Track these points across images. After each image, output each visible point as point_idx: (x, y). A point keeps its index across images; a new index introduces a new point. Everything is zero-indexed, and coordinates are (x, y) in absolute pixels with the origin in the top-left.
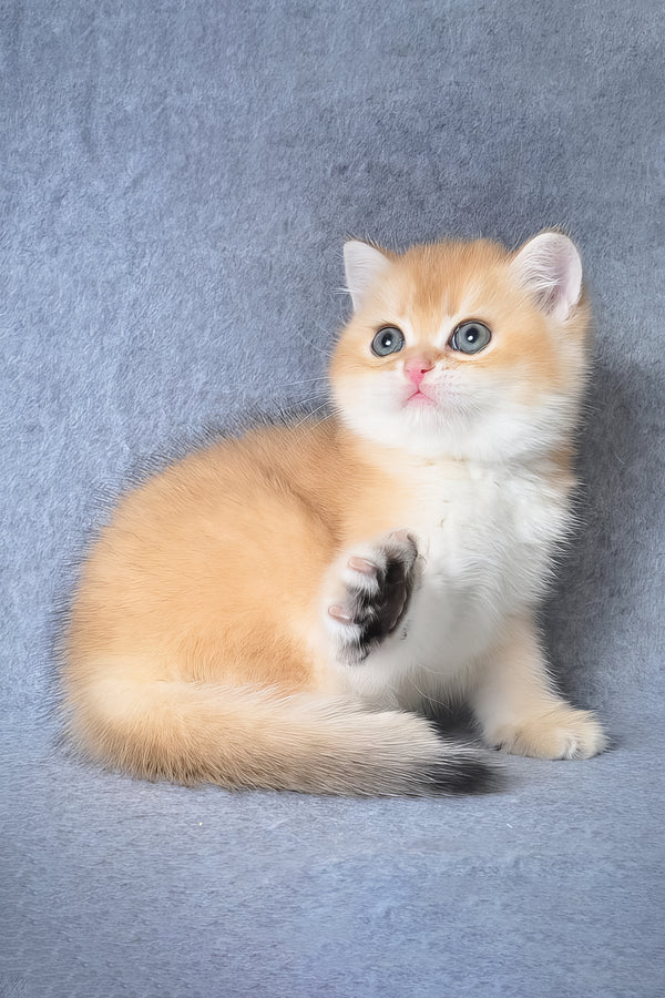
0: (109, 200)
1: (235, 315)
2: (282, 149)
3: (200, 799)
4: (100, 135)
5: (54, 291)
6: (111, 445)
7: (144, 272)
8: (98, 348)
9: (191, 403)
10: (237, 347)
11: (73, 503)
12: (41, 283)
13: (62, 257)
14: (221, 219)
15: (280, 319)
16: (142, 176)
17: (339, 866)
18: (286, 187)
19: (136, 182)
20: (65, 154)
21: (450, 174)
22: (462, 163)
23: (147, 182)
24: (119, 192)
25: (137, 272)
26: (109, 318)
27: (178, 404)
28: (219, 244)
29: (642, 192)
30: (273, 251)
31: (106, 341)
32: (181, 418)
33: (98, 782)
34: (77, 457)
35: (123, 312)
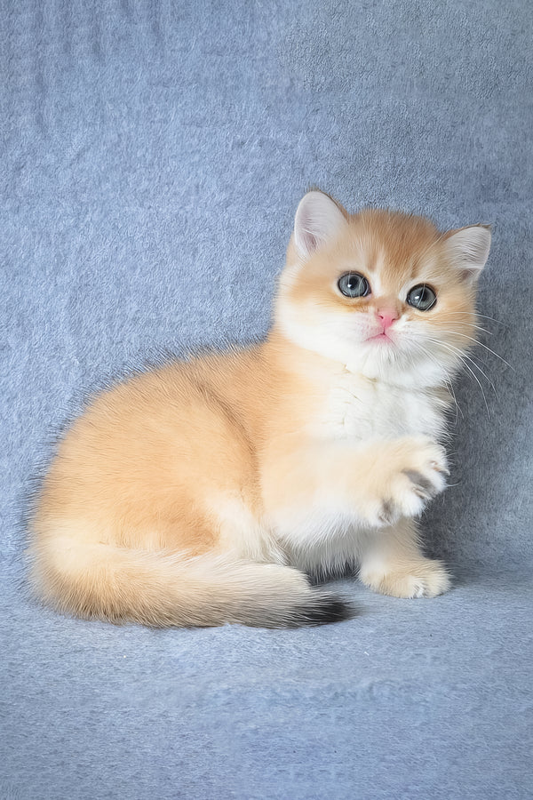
0: (59, 169)
1: (160, 258)
2: (194, 129)
3: (127, 635)
4: (51, 119)
5: (17, 240)
6: (65, 359)
7: (87, 225)
8: (53, 285)
9: (127, 326)
10: (161, 282)
11: (36, 406)
12: (6, 234)
13: (22, 215)
14: (147, 183)
15: (194, 260)
16: (84, 150)
17: (227, 692)
18: (197, 158)
19: (79, 156)
20: (23, 133)
21: (324, 148)
22: (334, 139)
23: (88, 155)
24: (66, 163)
25: (82, 226)
26: (61, 261)
27: (117, 328)
28: (145, 203)
29: (470, 161)
30: (188, 208)
31: (59, 280)
32: (119, 339)
33: (48, 622)
34: (38, 369)
35: (72, 257)
